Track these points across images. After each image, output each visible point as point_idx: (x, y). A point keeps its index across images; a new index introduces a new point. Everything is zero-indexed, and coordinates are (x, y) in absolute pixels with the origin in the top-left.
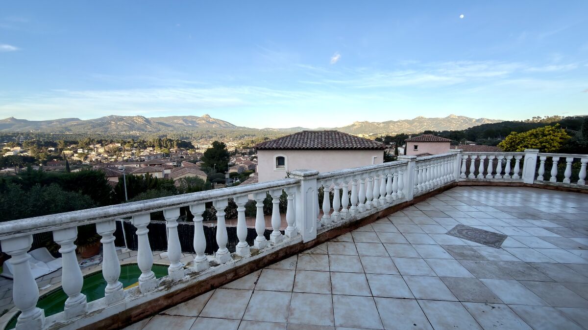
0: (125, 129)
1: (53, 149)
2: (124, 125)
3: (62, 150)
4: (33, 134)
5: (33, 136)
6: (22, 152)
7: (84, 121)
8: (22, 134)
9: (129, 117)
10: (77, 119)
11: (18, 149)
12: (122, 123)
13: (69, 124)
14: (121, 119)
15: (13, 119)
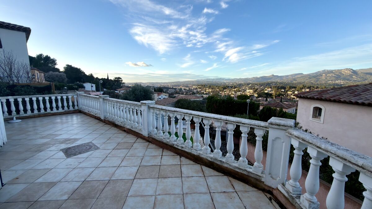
0: (332, 79)
1: (283, 90)
2: (332, 76)
3: (287, 91)
4: (278, 82)
5: (278, 83)
6: (270, 91)
7: (305, 75)
8: (274, 82)
9: (338, 70)
10: (302, 74)
11: (270, 89)
12: (330, 75)
13: (296, 77)
14: (331, 72)
15: (273, 75)
